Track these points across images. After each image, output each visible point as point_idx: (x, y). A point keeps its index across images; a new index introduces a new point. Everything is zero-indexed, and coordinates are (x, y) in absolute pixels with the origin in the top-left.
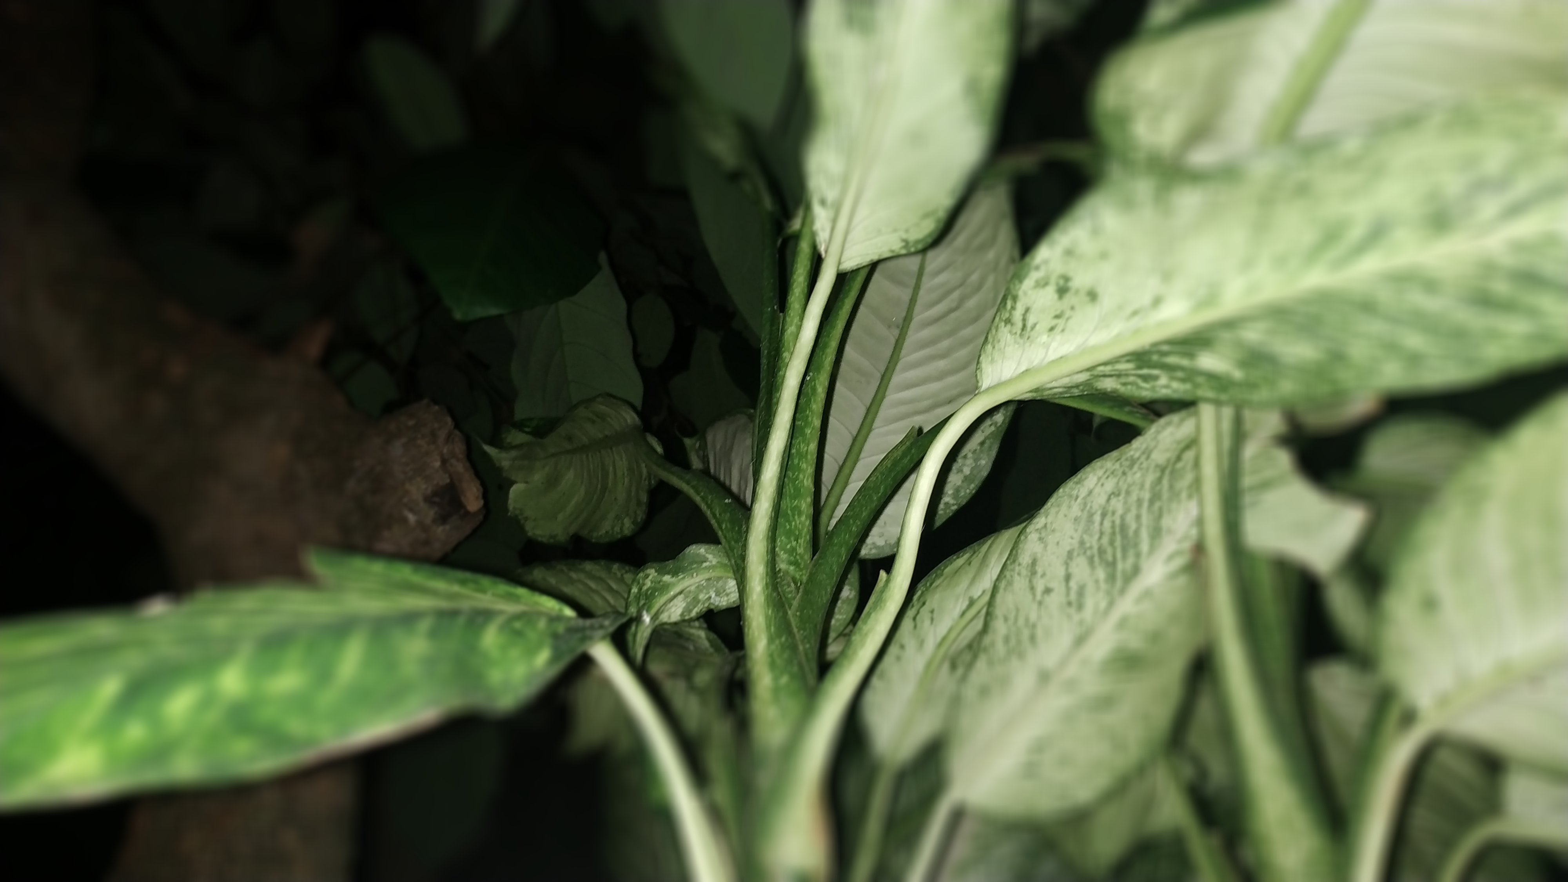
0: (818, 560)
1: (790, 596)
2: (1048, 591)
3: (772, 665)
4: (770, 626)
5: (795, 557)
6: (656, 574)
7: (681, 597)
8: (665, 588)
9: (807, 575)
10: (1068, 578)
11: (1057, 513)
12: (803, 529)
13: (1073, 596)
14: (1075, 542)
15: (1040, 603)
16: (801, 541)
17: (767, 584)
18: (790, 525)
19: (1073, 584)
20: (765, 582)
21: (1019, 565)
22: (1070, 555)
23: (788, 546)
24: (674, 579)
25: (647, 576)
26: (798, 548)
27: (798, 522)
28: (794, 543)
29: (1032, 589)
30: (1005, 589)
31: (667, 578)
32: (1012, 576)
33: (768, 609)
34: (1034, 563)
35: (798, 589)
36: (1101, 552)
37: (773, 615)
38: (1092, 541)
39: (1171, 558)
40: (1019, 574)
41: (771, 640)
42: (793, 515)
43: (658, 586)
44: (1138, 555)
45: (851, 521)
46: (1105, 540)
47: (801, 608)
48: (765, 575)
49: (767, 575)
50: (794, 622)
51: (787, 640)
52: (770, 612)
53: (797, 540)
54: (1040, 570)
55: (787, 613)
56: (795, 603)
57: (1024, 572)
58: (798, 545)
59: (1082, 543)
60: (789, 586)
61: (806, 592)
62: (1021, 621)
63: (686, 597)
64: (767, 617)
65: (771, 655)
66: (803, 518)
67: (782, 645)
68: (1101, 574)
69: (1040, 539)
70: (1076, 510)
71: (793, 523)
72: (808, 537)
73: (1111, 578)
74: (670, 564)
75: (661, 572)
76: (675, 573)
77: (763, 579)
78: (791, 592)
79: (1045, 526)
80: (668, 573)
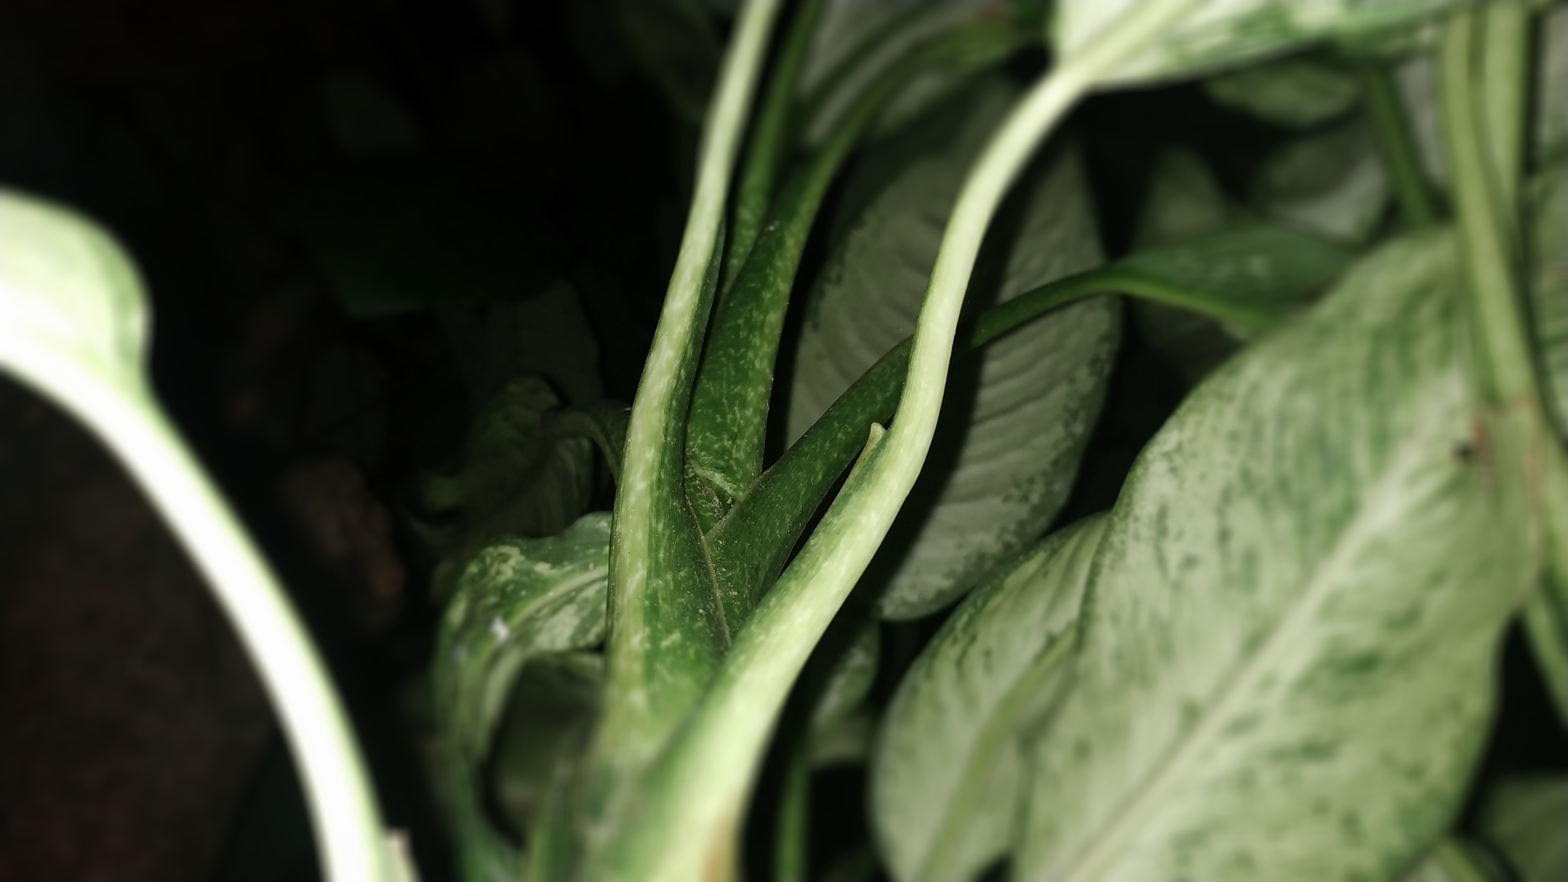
0: (771, 474)
1: (708, 514)
2: (1190, 562)
3: (652, 612)
4: (657, 550)
5: (727, 461)
6: (522, 558)
7: (571, 609)
8: (538, 585)
9: (748, 492)
10: (1224, 536)
11: (1199, 425)
12: (747, 426)
13: (1236, 566)
14: (1233, 474)
15: (1177, 587)
16: (743, 443)
17: (659, 480)
18: (724, 415)
19: (1236, 545)
20: (654, 477)
21: (1137, 519)
22: (1226, 497)
23: (716, 446)
24: (555, 572)
25: (505, 558)
26: (734, 451)
27: (738, 416)
28: (727, 443)
29: (1161, 560)
30: (1112, 567)
31: (543, 568)
32: (1123, 542)
33: (657, 522)
34: (1163, 514)
35: (726, 508)
36: (1283, 485)
37: (668, 532)
38: (1264, 470)
39: (1414, 478)
40: (1137, 537)
41: (655, 571)
42: (731, 405)
43: (525, 579)
44: (1351, 481)
45: (836, 424)
46: (1288, 466)
47: (730, 536)
48: (656, 464)
49: (662, 464)
50: (709, 553)
51: (690, 577)
52: (660, 527)
53: (734, 438)
54: (1173, 525)
55: (697, 537)
56: (718, 527)
57: (1146, 532)
58: (735, 447)
59: (1246, 475)
60: (709, 499)
61: (742, 515)
62: (1144, 621)
63: (581, 608)
64: (652, 532)
65: (653, 598)
66: (749, 412)
67: (677, 584)
68: (1284, 522)
69: (1173, 470)
70: (1230, 418)
71: (730, 416)
72: (756, 441)
73: (1304, 530)
74: (549, 544)
75: (531, 555)
76: (556, 561)
77: (652, 470)
78: (712, 510)
79: (1179, 449)
80: (545, 559)
